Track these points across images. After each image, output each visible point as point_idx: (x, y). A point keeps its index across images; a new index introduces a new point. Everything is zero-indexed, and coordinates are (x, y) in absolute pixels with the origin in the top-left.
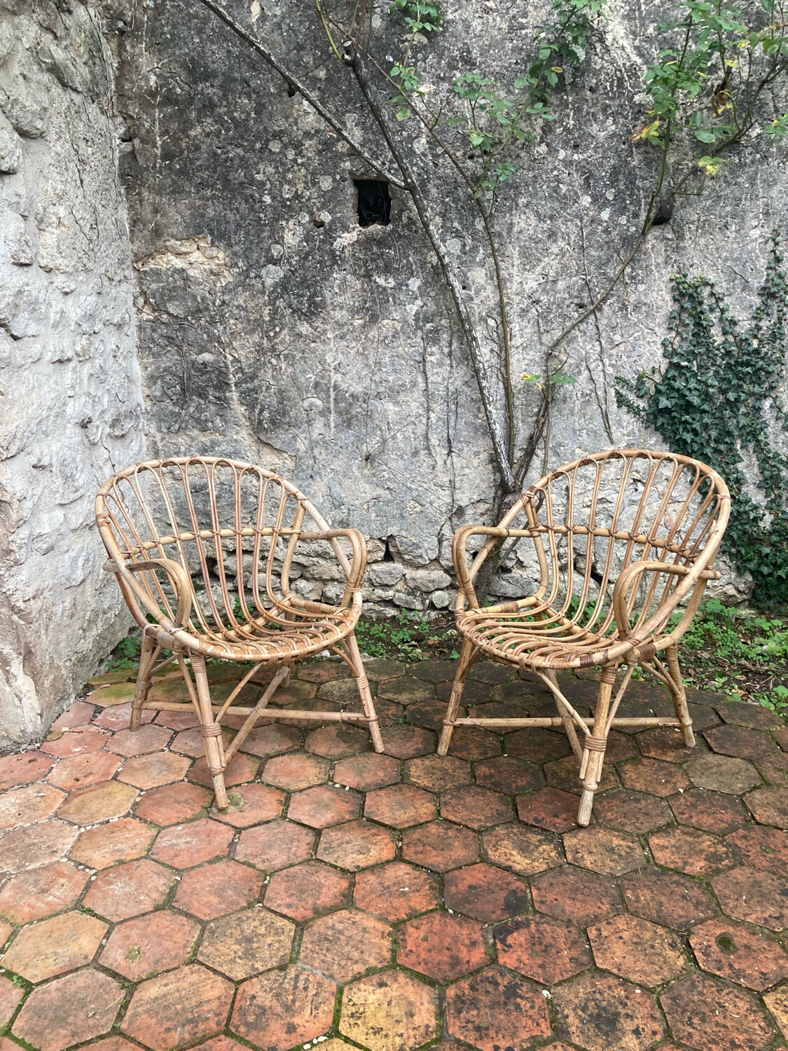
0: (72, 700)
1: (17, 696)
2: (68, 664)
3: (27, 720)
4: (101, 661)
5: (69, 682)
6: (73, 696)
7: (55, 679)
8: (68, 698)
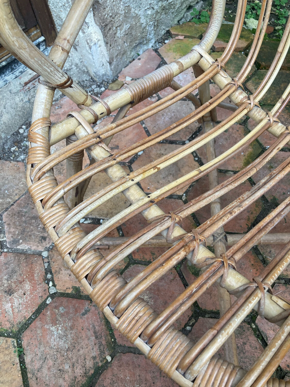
0: (151, 45)
1: (88, 44)
2: (149, 12)
3: (97, 65)
4: (190, 8)
5: (150, 29)
6: (153, 41)
7: (131, 28)
8: (147, 43)
